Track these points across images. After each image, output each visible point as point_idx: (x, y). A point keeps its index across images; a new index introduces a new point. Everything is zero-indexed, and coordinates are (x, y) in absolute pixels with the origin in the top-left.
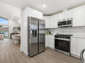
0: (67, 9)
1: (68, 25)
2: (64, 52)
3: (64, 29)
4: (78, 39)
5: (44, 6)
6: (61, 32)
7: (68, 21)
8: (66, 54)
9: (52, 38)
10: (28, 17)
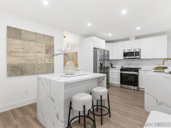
0: (135, 38)
1: (136, 57)
2: (130, 86)
3: (130, 61)
4: (146, 71)
5: (110, 35)
6: (127, 65)
7: (135, 52)
8: (133, 89)
9: (116, 72)
10: (94, 48)
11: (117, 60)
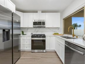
6: (35, 32)
9: (27, 39)
11: (28, 28)
